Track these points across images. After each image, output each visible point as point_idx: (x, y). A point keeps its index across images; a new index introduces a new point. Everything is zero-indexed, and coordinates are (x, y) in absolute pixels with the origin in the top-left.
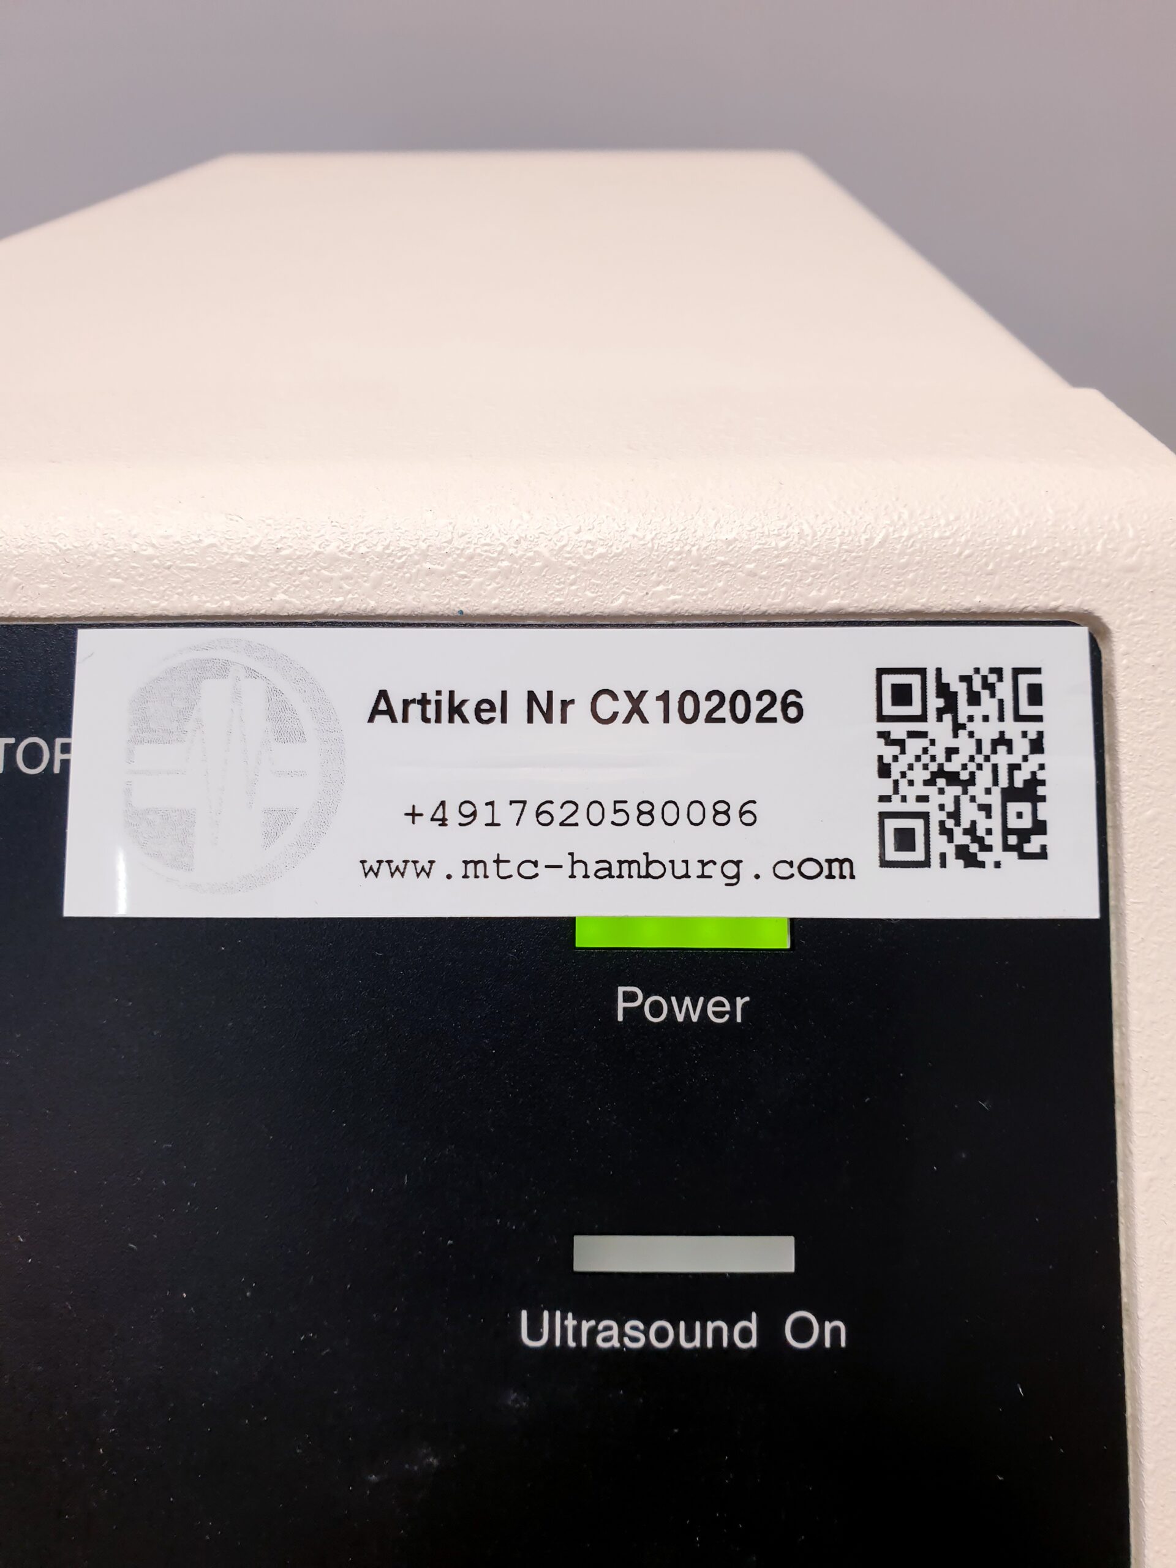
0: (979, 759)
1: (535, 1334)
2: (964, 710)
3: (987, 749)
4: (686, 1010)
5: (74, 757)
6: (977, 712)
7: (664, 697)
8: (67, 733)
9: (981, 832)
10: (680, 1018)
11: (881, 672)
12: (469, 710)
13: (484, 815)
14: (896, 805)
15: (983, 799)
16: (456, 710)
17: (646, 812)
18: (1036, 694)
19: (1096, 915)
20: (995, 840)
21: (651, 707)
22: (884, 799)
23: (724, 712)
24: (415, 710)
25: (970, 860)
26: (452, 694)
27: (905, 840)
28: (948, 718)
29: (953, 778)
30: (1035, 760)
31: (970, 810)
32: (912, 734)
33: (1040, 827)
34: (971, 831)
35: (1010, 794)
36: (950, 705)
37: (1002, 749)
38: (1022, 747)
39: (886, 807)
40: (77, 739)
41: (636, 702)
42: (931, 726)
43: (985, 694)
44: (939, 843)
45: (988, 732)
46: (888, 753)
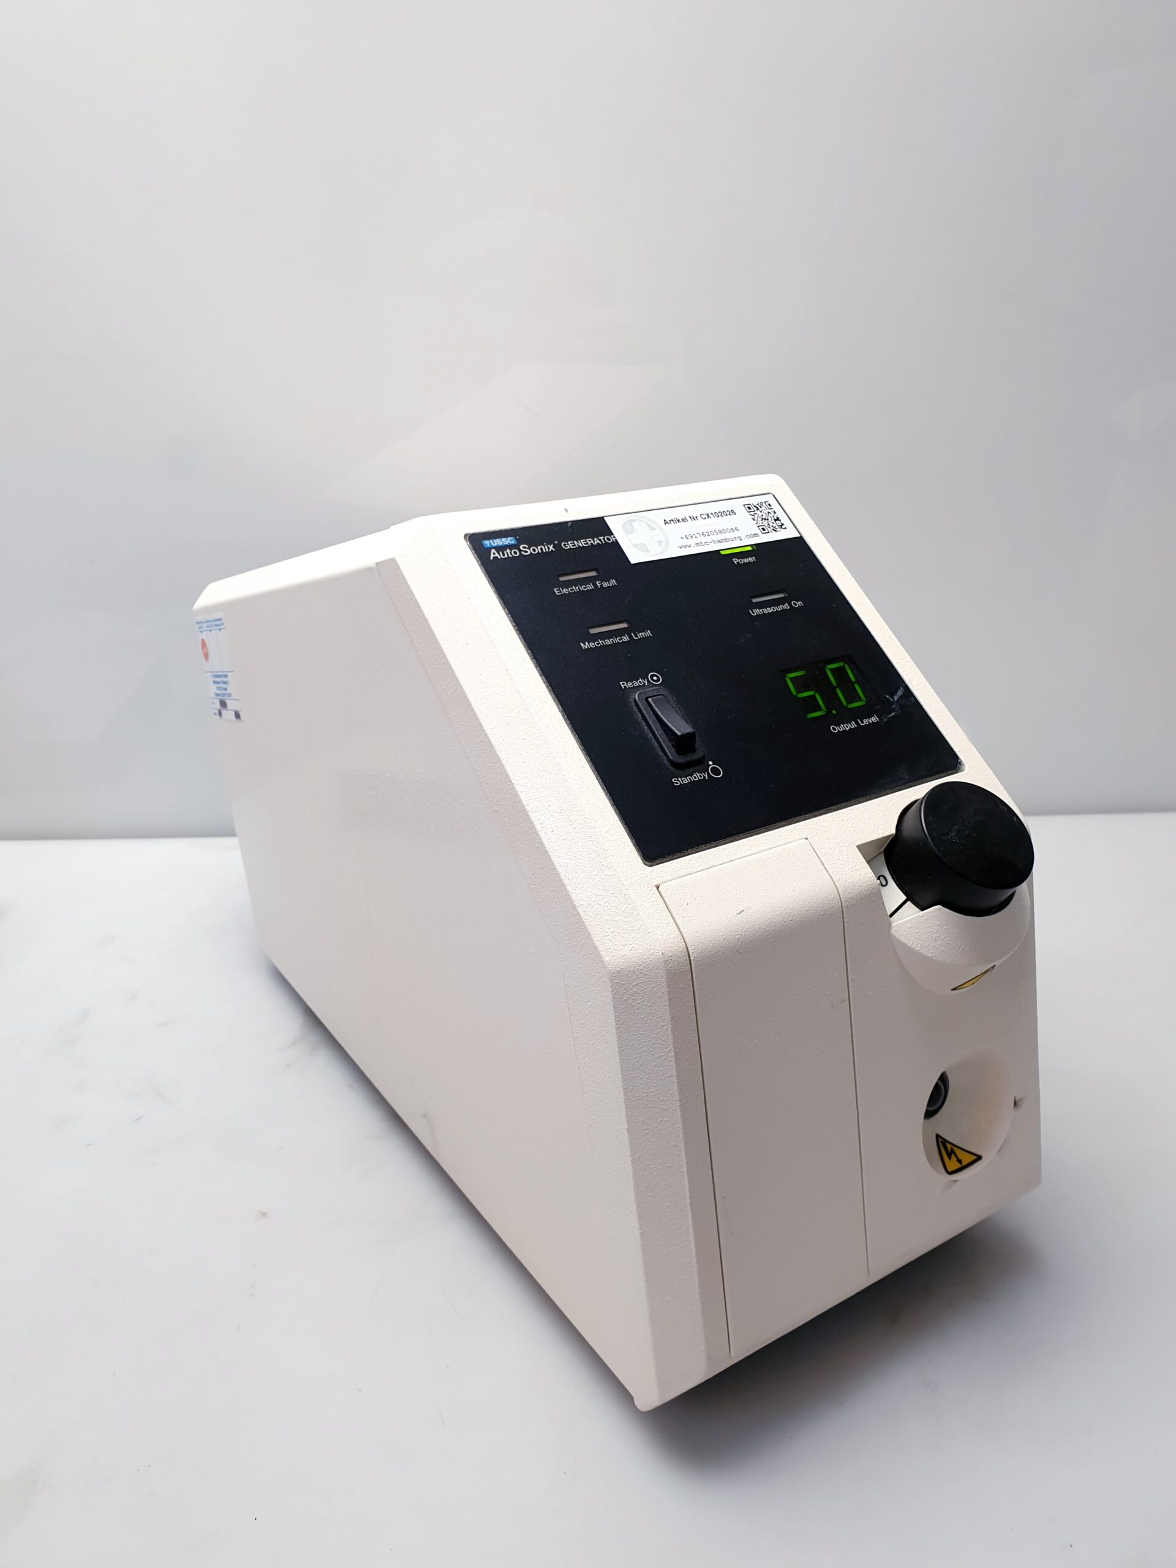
0: (767, 516)
2: (760, 509)
4: (746, 560)
5: (617, 538)
6: (762, 509)
7: (712, 514)
8: (613, 534)
10: (745, 562)
11: (744, 506)
12: (680, 520)
14: (759, 525)
15: (771, 522)
16: (678, 521)
17: (720, 532)
19: (799, 536)
20: (777, 528)
21: (711, 516)
22: (757, 525)
23: (723, 515)
25: (775, 531)
27: (763, 529)
28: (758, 511)
29: (765, 519)
30: (776, 515)
31: (771, 524)
32: (755, 514)
34: (773, 526)
35: (775, 520)
36: (757, 508)
37: (769, 514)
38: (773, 513)
40: (615, 535)
41: (708, 515)
42: (756, 512)
44: (768, 530)
46: (753, 517)
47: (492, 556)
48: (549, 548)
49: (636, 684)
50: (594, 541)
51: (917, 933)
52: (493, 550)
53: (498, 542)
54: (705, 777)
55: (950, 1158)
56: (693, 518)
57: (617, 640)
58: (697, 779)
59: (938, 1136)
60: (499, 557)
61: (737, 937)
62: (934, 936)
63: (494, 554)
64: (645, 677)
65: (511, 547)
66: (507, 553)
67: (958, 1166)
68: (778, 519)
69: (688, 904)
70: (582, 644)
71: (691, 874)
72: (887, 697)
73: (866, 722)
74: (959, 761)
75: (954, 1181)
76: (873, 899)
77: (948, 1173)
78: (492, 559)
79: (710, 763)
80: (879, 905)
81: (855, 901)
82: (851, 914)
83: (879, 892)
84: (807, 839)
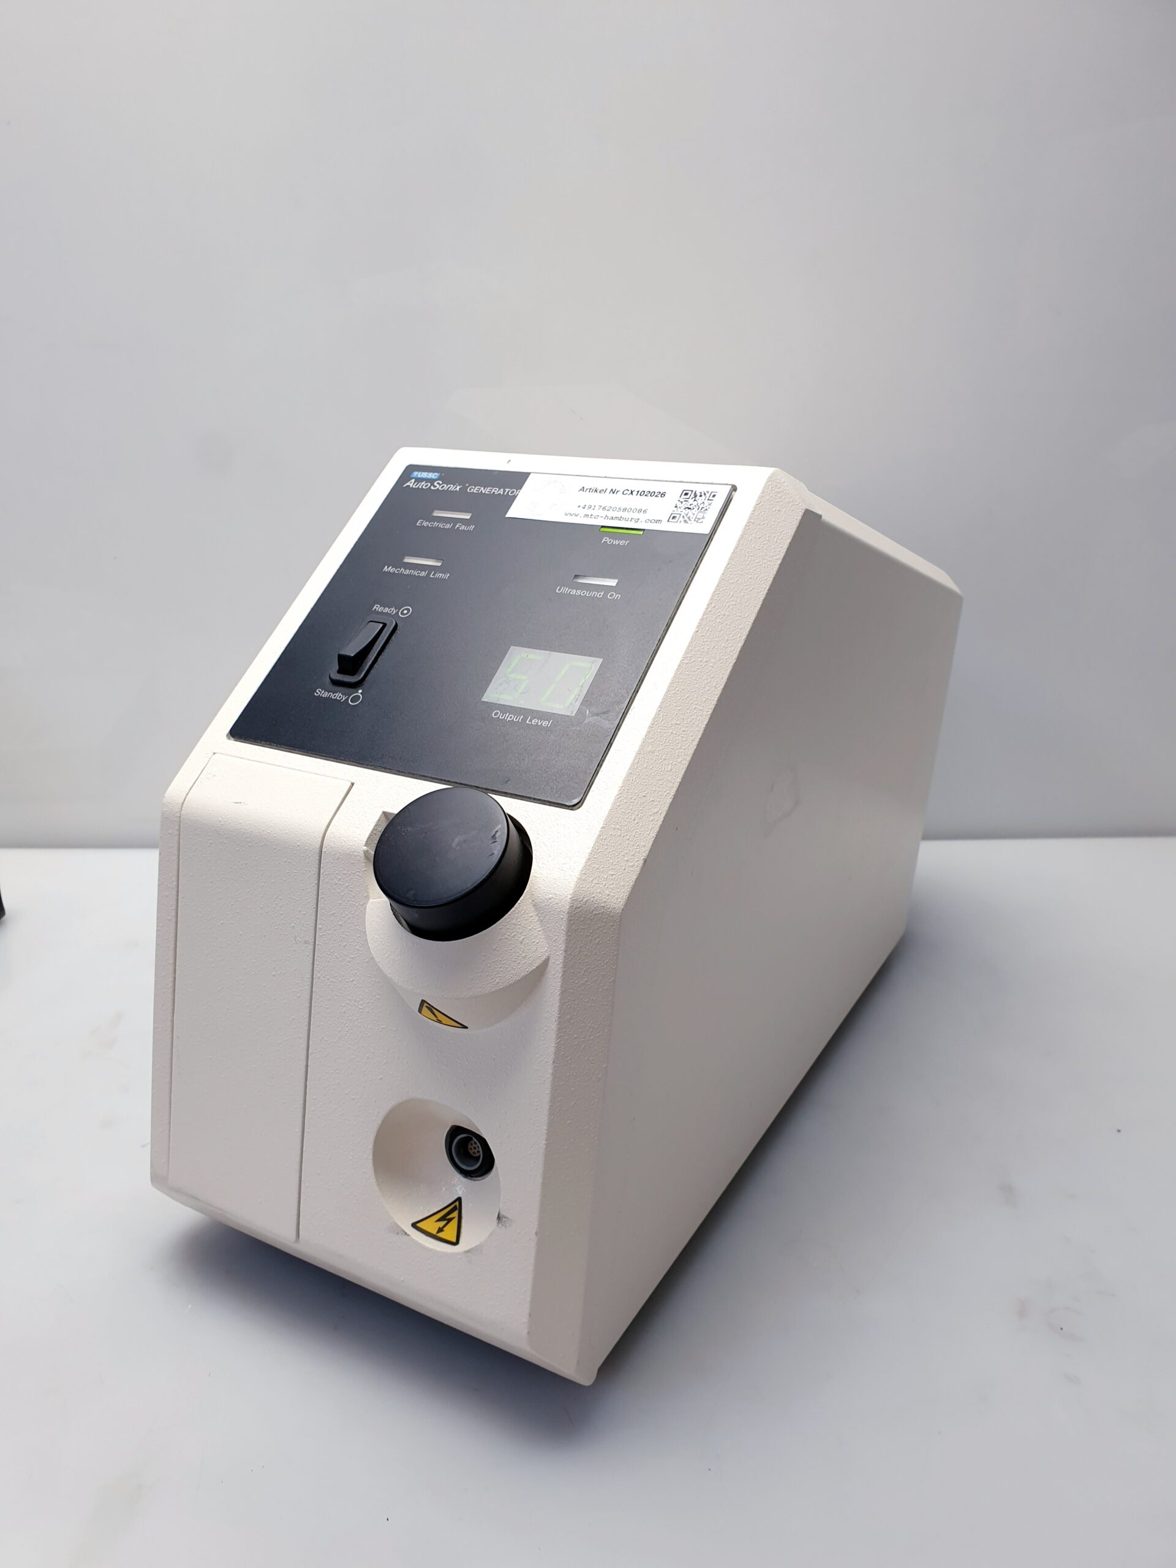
1: (559, 590)
2: (698, 497)
4: (617, 542)
6: (700, 498)
7: (638, 492)
8: (521, 489)
9: (691, 517)
10: (614, 543)
11: (683, 490)
12: (598, 491)
13: (593, 507)
16: (596, 491)
17: (625, 510)
18: (716, 496)
19: (710, 533)
20: (693, 520)
21: (635, 493)
22: (674, 511)
23: (649, 494)
27: (674, 518)
28: (694, 499)
29: (689, 509)
31: (691, 514)
33: (703, 518)
34: (688, 518)
35: (700, 512)
36: (696, 496)
38: (706, 504)
41: (632, 491)
43: (703, 496)
44: (681, 519)
46: (678, 503)
47: (408, 484)
48: (456, 488)
49: (387, 610)
50: (498, 492)
52: (413, 480)
53: (424, 475)
54: (343, 699)
55: (439, 1220)
56: (613, 491)
57: (416, 573)
58: (336, 698)
59: (459, 1199)
60: (412, 486)
63: (412, 484)
64: (398, 608)
65: (427, 480)
66: (421, 485)
67: (434, 1232)
68: (705, 512)
70: (386, 567)
73: (534, 722)
74: (582, 802)
75: (406, 1233)
76: (353, 861)
77: (414, 1225)
78: (405, 486)
79: (360, 691)
80: (359, 872)
81: (334, 853)
82: (328, 862)
83: (361, 857)
84: (353, 784)
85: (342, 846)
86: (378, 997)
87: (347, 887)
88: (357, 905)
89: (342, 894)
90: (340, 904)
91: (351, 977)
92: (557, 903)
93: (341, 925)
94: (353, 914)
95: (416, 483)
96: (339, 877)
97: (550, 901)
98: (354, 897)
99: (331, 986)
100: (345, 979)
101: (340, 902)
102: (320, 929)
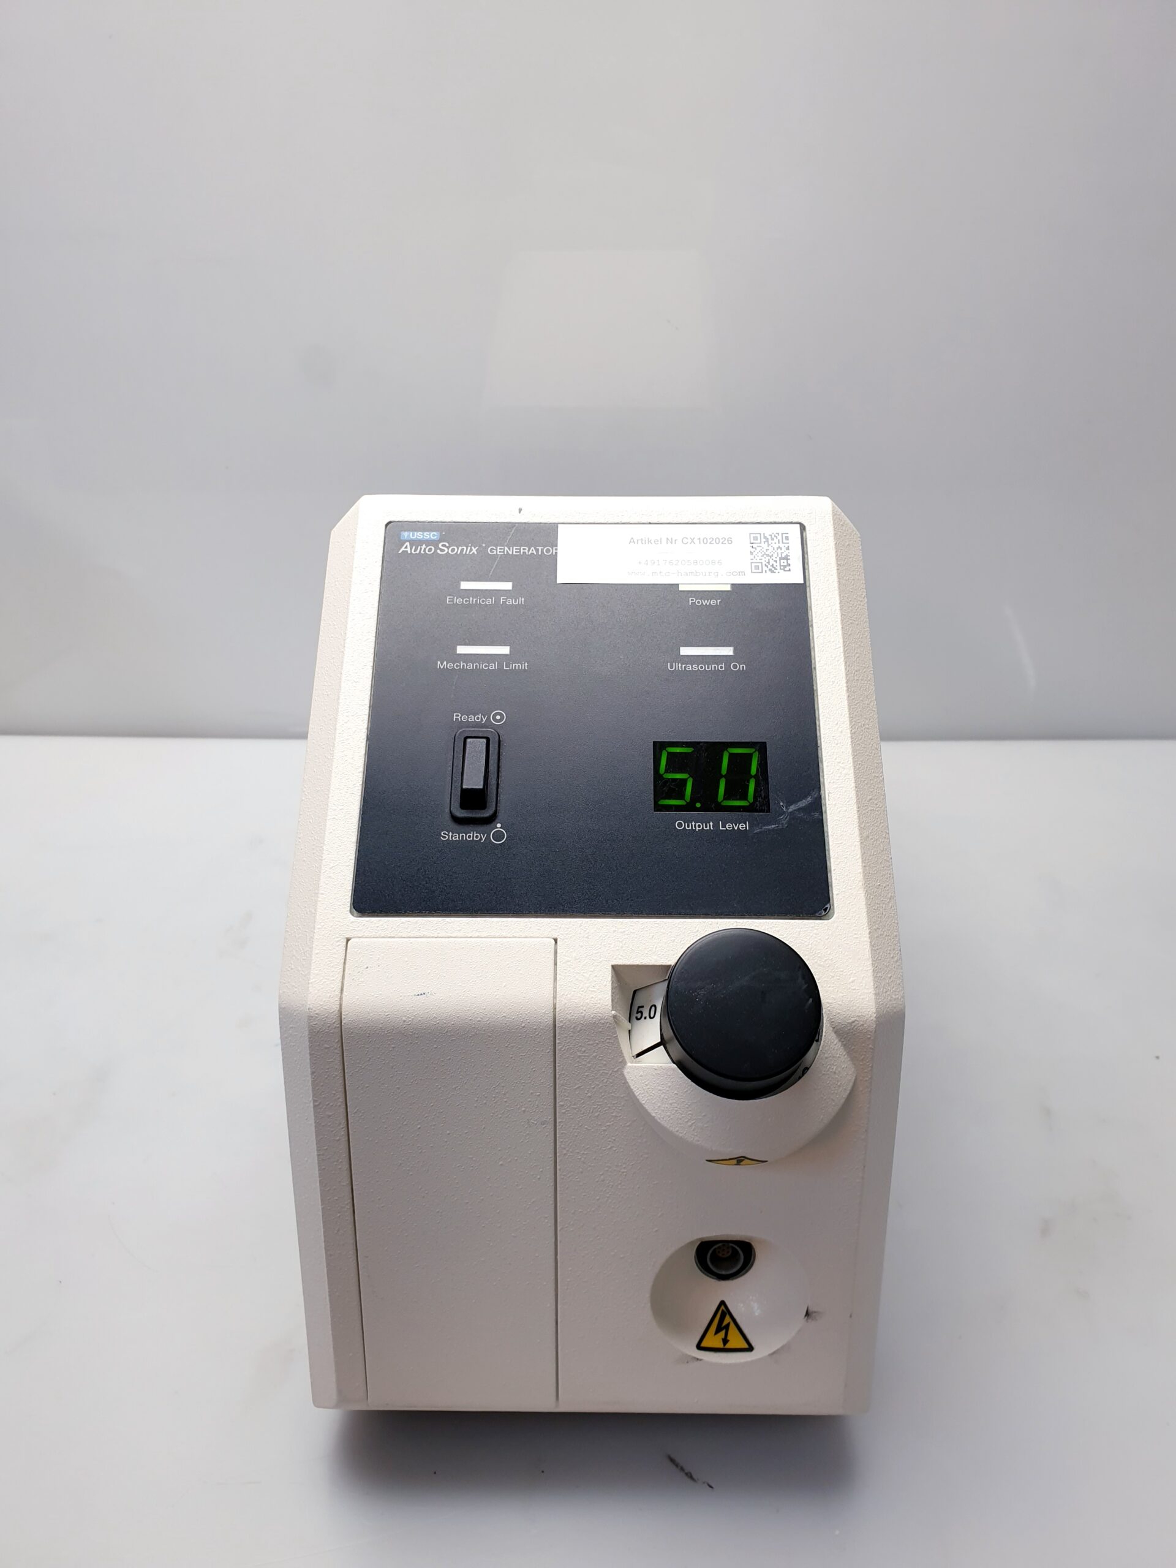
0: (774, 551)
1: (671, 668)
2: (770, 541)
3: (776, 549)
4: (706, 602)
5: (558, 551)
6: (773, 542)
7: (699, 539)
8: (557, 546)
9: (775, 566)
10: (704, 604)
11: (750, 534)
12: (652, 542)
13: (657, 563)
14: (754, 561)
15: (775, 559)
16: (649, 542)
17: (696, 562)
18: (787, 538)
19: (802, 582)
20: (778, 568)
21: (696, 541)
22: (752, 559)
23: (714, 542)
24: (640, 542)
25: (772, 572)
26: (648, 539)
27: (757, 568)
28: (766, 543)
29: (768, 555)
30: (787, 551)
31: (772, 562)
32: (758, 546)
33: (787, 565)
34: (773, 566)
35: (781, 558)
36: (767, 540)
37: (779, 549)
38: (784, 549)
39: (752, 561)
40: (559, 547)
41: (692, 540)
42: (762, 544)
43: (775, 538)
44: (765, 568)
45: (776, 546)
46: (752, 550)
47: (403, 549)
48: (471, 550)
49: (472, 718)
50: (529, 551)
51: (646, 1085)
52: (406, 543)
53: (418, 535)
54: (481, 839)
55: (717, 1331)
56: (670, 541)
57: (483, 666)
58: (471, 839)
59: (723, 1303)
60: (409, 552)
61: (404, 1018)
62: (663, 1096)
63: (406, 548)
64: (486, 713)
65: (428, 543)
66: (421, 549)
67: (721, 1345)
68: (787, 558)
69: (367, 968)
70: (439, 663)
71: (394, 937)
72: (782, 804)
73: (729, 826)
74: (828, 906)
75: (698, 1359)
76: (600, 1030)
77: (699, 1347)
78: (400, 552)
79: (499, 825)
80: (609, 1039)
81: (574, 1025)
82: (566, 1037)
83: (610, 1024)
84: (556, 940)
85: (584, 1017)
86: (646, 1156)
87: (595, 1057)
88: (611, 1072)
89: (589, 1065)
90: (587, 1076)
91: (609, 1144)
92: (863, 1025)
93: (590, 1097)
94: (606, 1083)
95: (414, 548)
96: (583, 1049)
97: (854, 1024)
98: (605, 1065)
99: (583, 1159)
100: (600, 1149)
101: (586, 1074)
102: (562, 1106)
